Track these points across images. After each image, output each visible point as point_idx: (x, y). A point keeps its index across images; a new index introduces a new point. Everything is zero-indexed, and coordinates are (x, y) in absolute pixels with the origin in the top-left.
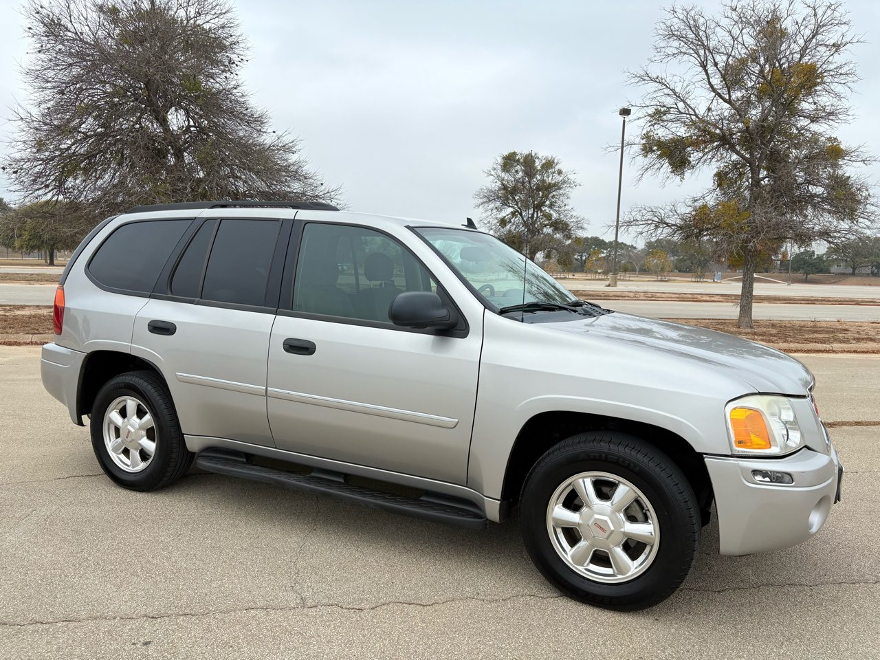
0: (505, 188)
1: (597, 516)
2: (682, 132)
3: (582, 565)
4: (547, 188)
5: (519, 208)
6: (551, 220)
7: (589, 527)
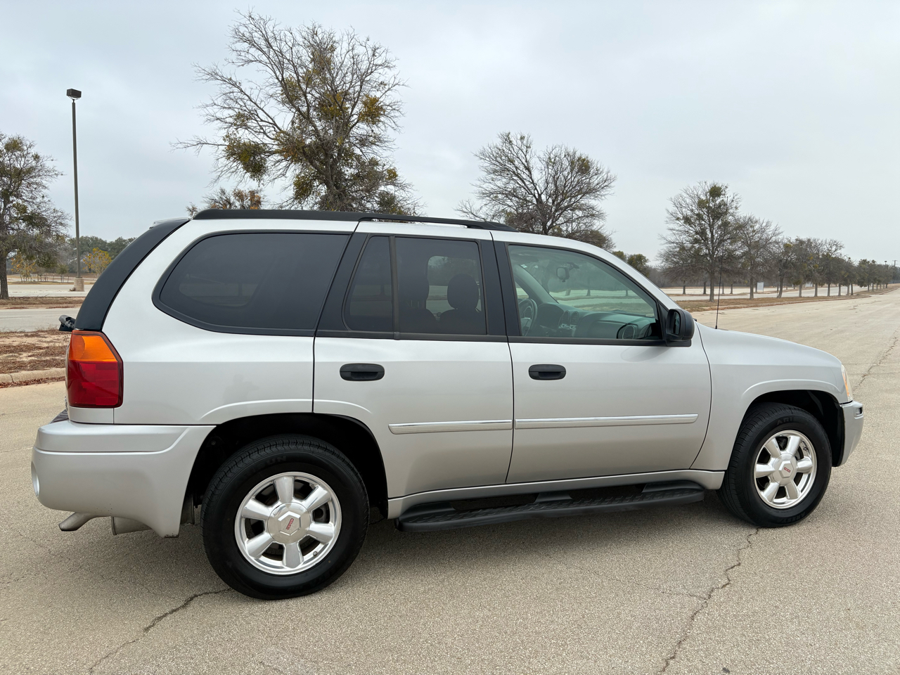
1: (784, 463)
3: (772, 501)
7: (780, 471)
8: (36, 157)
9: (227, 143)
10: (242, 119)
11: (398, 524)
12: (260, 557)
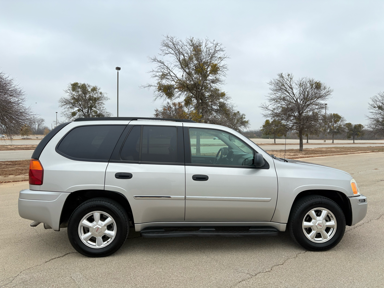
0: (74, 98)
4: (95, 100)
5: (81, 108)
6: (97, 113)
7: (316, 226)
8: (101, 93)
9: (158, 85)
10: (164, 76)
11: (140, 234)
12: (88, 241)
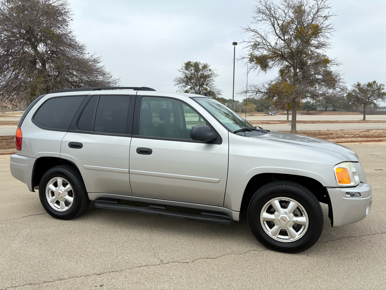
0: (187, 77)
1: (282, 215)
2: (265, 53)
3: (275, 236)
4: (205, 77)
5: (193, 86)
6: (207, 91)
7: (279, 220)
8: (210, 70)
9: (250, 57)
10: (256, 46)
12: (54, 203)
